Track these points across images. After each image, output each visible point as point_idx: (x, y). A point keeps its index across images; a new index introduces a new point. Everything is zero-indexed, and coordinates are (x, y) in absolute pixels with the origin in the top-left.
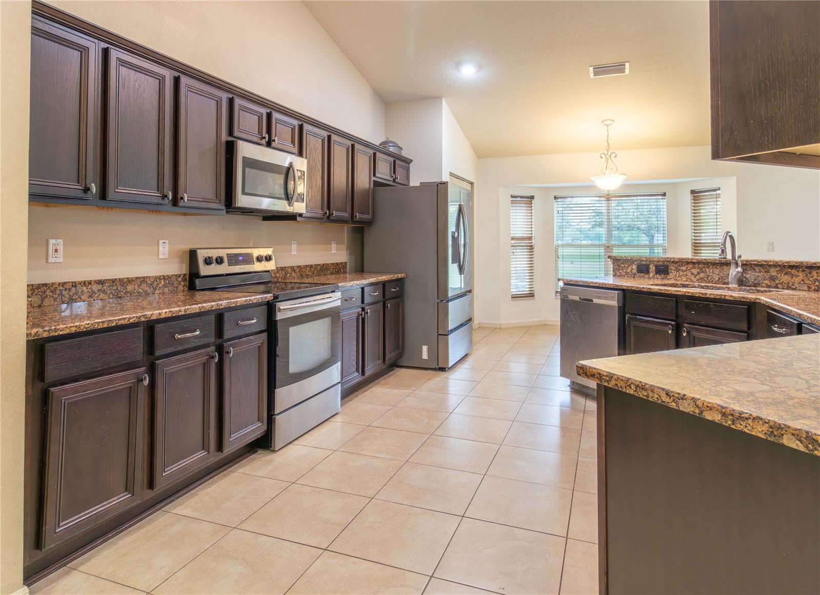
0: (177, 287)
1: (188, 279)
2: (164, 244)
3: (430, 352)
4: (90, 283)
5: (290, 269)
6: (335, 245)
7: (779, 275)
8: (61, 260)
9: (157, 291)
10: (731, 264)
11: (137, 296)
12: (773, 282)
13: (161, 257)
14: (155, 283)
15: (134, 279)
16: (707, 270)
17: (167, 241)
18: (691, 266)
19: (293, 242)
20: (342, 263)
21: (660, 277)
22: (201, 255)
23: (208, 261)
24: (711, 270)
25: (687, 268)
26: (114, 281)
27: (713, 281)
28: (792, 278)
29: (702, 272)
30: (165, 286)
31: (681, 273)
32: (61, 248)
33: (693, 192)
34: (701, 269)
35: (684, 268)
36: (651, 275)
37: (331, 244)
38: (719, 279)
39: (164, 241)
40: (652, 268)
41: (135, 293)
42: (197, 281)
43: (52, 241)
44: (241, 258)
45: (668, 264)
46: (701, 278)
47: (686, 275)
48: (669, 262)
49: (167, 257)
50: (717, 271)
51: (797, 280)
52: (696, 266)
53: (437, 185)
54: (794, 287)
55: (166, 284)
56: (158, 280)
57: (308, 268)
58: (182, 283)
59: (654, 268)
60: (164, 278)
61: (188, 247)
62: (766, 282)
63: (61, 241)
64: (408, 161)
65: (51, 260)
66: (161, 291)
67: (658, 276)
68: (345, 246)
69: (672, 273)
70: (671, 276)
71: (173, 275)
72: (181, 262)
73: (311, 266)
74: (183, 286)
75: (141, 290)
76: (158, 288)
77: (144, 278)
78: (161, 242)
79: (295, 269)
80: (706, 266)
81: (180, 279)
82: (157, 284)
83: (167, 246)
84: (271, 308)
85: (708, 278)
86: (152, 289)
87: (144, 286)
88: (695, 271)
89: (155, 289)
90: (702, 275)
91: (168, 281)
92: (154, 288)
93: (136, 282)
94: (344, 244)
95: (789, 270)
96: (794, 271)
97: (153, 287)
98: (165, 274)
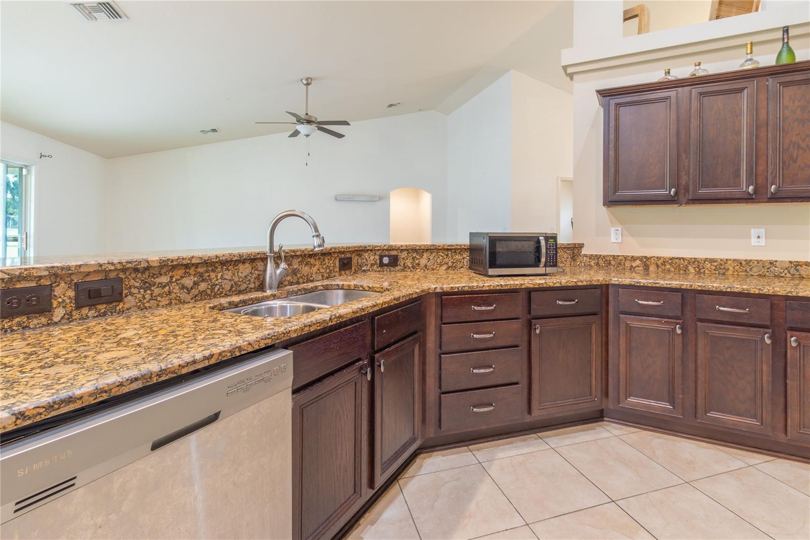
7: (301, 266)
10: (266, 259)
12: (295, 277)
16: (213, 275)
18: (181, 272)
21: (92, 313)
24: (219, 275)
25: (171, 277)
27: (222, 293)
28: (311, 268)
29: (203, 281)
31: (157, 291)
34: (201, 275)
35: (164, 279)
36: (59, 313)
38: (232, 287)
40: (63, 293)
45: (122, 275)
46: (201, 293)
47: (170, 293)
48: (124, 270)
50: (228, 275)
51: (315, 269)
52: (192, 271)
54: (312, 279)
59: (71, 293)
62: (289, 278)
67: (85, 311)
69: (131, 294)
70: (130, 301)
80: (210, 269)
85: (212, 290)
88: (188, 282)
90: (203, 286)
95: (309, 260)
96: (312, 261)
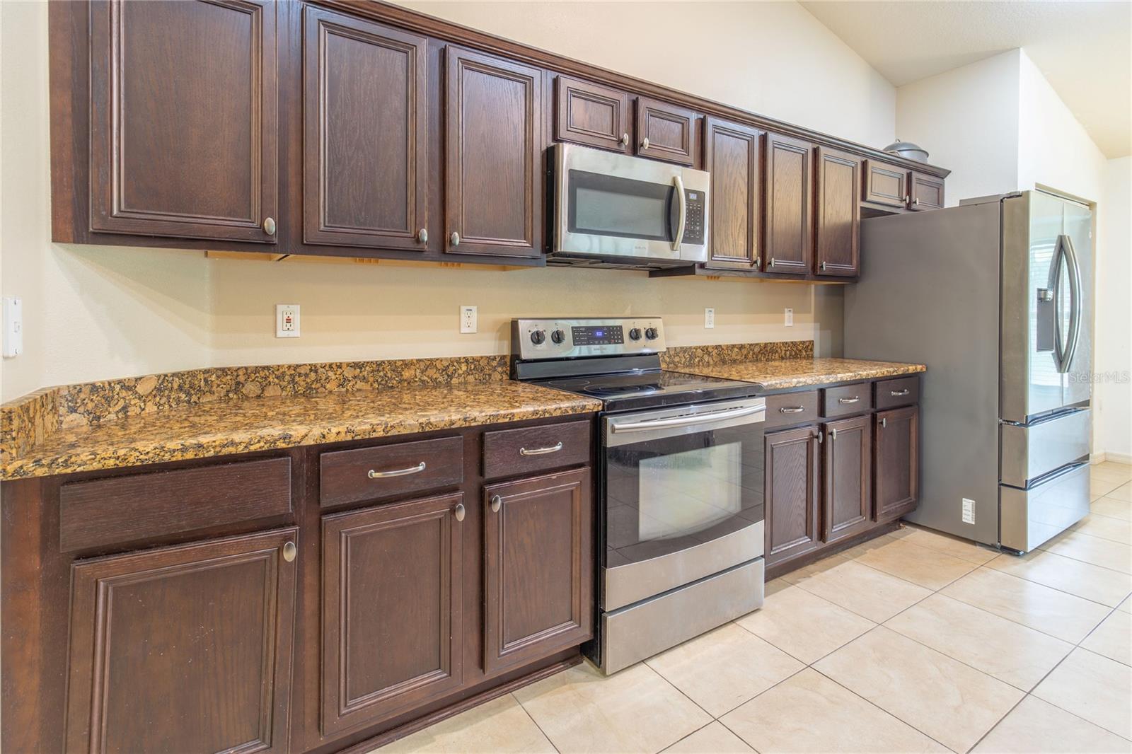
0: (490, 375)
1: (509, 364)
2: (469, 312)
4: (340, 366)
5: (699, 350)
6: (791, 314)
8: (297, 333)
9: (454, 379)
11: (419, 385)
13: (464, 330)
14: (451, 369)
15: (415, 362)
17: (474, 308)
19: (707, 310)
20: (803, 343)
22: (525, 328)
23: (538, 338)
26: (380, 364)
30: (468, 373)
32: (297, 318)
37: (784, 313)
39: (469, 308)
41: (416, 381)
42: (520, 368)
43: (281, 308)
44: (599, 334)
49: (475, 332)
53: (1002, 200)
55: (471, 370)
56: (455, 364)
57: (736, 350)
58: (499, 369)
60: (467, 360)
61: (508, 317)
63: (296, 308)
64: (940, 174)
65: (280, 334)
66: (462, 379)
68: (811, 316)
71: (482, 357)
72: (501, 339)
73: (742, 347)
74: (501, 373)
75: (426, 378)
76: (456, 375)
77: (431, 360)
78: (463, 309)
79: (710, 350)
81: (494, 363)
82: (455, 370)
83: (474, 314)
84: (597, 423)
86: (446, 377)
87: (431, 372)
89: (450, 377)
91: (473, 367)
92: (448, 376)
93: (418, 366)
94: (810, 312)
97: (446, 373)
98: (468, 355)
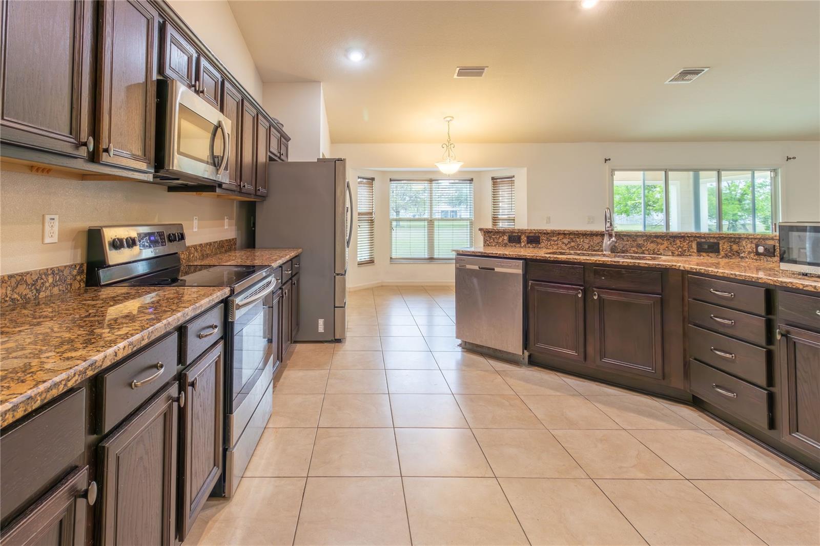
0: (71, 285)
1: (85, 271)
2: (52, 221)
3: (325, 324)
5: (193, 248)
6: (228, 220)
7: (646, 243)
9: (41, 293)
10: (604, 235)
11: (10, 305)
12: (639, 249)
13: (48, 240)
14: (40, 282)
15: (6, 278)
16: (578, 240)
17: (56, 217)
18: (562, 236)
19: (195, 218)
20: (233, 239)
21: (531, 246)
22: (108, 235)
23: (117, 244)
24: (582, 240)
25: (558, 238)
27: (583, 249)
28: (658, 245)
29: (573, 242)
30: (54, 285)
31: (552, 243)
33: (493, 179)
34: (572, 239)
35: (555, 238)
36: (523, 244)
37: (224, 219)
38: (589, 247)
39: (52, 217)
40: (524, 238)
41: (6, 301)
42: (102, 273)
44: (153, 239)
45: (540, 235)
46: (572, 247)
47: (558, 244)
48: (540, 233)
49: (57, 241)
50: (587, 241)
51: (662, 247)
52: (567, 236)
53: (335, 162)
54: (659, 253)
55: (56, 282)
56: (43, 276)
57: (208, 247)
58: (78, 278)
59: (526, 239)
60: (53, 272)
62: (634, 249)
64: (288, 139)
66: (48, 293)
67: (529, 245)
68: (234, 222)
69: (543, 242)
70: (542, 245)
71: (65, 267)
72: (75, 248)
73: (210, 244)
74: (80, 282)
75: (16, 296)
76: (44, 289)
77: (21, 275)
78: (48, 217)
79: (198, 248)
80: (576, 236)
81: (75, 272)
82: (42, 283)
83: (56, 223)
84: (227, 304)
85: (578, 247)
86: (35, 291)
87: (22, 289)
88: (566, 241)
89: (38, 291)
90: (573, 244)
91: (58, 277)
92: (37, 290)
93: (9, 283)
94: (233, 219)
95: (655, 239)
96: (659, 240)
97: (35, 288)
98: (54, 266)
